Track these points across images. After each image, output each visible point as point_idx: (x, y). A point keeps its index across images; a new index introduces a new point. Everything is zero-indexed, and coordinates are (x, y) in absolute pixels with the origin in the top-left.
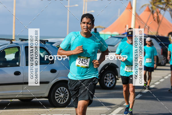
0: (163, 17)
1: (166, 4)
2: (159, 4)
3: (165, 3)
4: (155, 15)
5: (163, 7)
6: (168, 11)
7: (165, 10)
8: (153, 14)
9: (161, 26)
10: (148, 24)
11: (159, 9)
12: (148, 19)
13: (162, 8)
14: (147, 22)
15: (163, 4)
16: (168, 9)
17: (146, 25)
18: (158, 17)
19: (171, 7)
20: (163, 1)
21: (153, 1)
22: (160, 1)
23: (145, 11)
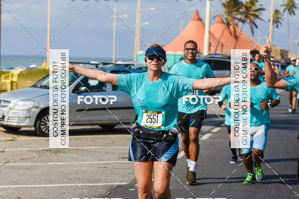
0: (241, 31)
1: (245, 14)
2: (236, 14)
3: (244, 12)
4: (231, 28)
5: (241, 18)
6: (247, 23)
7: (243, 22)
8: (229, 28)
9: (239, 42)
10: (222, 41)
11: (236, 21)
12: (222, 34)
13: (240, 20)
14: (221, 38)
15: (241, 13)
16: (248, 21)
17: (219, 41)
18: (235, 31)
19: (252, 18)
20: (241, 10)
21: (228, 10)
22: (238, 10)
23: (217, 23)
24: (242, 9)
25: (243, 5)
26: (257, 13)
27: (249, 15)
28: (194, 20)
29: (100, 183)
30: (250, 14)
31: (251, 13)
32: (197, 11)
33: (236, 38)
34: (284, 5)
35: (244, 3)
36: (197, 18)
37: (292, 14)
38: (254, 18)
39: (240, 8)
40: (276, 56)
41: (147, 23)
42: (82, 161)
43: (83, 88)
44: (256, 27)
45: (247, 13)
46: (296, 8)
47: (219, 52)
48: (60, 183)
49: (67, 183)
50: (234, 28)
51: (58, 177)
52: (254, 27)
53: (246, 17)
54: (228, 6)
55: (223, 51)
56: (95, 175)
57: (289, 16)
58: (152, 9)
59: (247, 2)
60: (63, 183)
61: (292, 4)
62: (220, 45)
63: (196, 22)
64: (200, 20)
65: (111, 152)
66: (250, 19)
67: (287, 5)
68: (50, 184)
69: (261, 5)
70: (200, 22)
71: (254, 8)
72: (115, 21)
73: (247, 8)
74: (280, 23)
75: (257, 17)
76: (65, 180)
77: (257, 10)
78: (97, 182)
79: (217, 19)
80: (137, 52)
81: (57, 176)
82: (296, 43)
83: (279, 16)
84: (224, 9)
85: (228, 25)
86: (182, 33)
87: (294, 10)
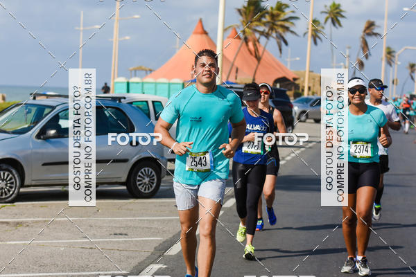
0: (264, 50)
1: (271, 24)
2: (257, 26)
3: (268, 22)
4: (251, 44)
5: (264, 30)
6: (273, 37)
7: (267, 35)
8: (247, 45)
9: (261, 63)
10: (236, 64)
11: (257, 35)
12: (237, 55)
13: (262, 33)
14: (235, 59)
15: (265, 24)
16: (274, 34)
17: (233, 65)
18: (256, 50)
19: (280, 30)
20: (264, 20)
21: (246, 18)
22: (259, 20)
23: (229, 37)
24: (265, 17)
25: (267, 13)
26: (287, 24)
27: (275, 27)
28: (196, 33)
29: (88, 271)
30: (277, 25)
31: (279, 23)
32: (201, 21)
33: (258, 58)
34: (326, 13)
35: (269, 9)
36: (200, 30)
37: (337, 25)
38: (284, 32)
39: (263, 16)
40: (314, 86)
41: (127, 38)
42: (57, 239)
43: (52, 132)
44: (286, 43)
45: (274, 24)
46: (343, 17)
47: (232, 79)
48: (29, 272)
49: (40, 272)
50: (255, 45)
51: (25, 262)
52: (283, 44)
53: (272, 29)
54: (245, 13)
55: (238, 78)
56: (78, 259)
57: (333, 28)
58: (137, 16)
59: (272, 8)
60: (33, 272)
61: (338, 10)
62: (234, 70)
63: (199, 36)
64: (205, 33)
65: (96, 226)
66: (276, 32)
67: (330, 13)
68: (14, 273)
69: (293, 12)
70: (204, 36)
71: (283, 17)
72: (81, 33)
73: (273, 16)
74: (319, 38)
75: (287, 29)
76: (35, 268)
77: (286, 20)
78: (84, 271)
79: (230, 32)
80: (114, 78)
81: (23, 261)
83: (319, 28)
84: (241, 18)
85: (246, 40)
86: (178, 52)
87: (340, 19)
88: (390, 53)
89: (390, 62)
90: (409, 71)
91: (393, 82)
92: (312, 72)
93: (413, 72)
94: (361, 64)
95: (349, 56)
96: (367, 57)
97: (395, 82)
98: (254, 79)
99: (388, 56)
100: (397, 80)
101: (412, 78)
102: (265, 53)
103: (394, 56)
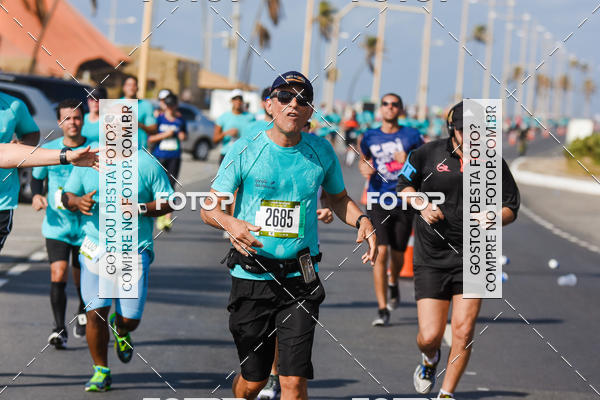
33: (42, 17)
40: (163, 78)
82: (226, 43)
88: (326, 13)
89: (325, 32)
90: (365, 52)
91: (328, 75)
92: (159, 48)
93: (372, 54)
94: (265, 36)
95: (239, 18)
96: (275, 20)
97: (332, 76)
98: (34, 62)
99: (324, 19)
100: (336, 71)
101: (372, 68)
102: (60, 7)
103: (331, 21)
